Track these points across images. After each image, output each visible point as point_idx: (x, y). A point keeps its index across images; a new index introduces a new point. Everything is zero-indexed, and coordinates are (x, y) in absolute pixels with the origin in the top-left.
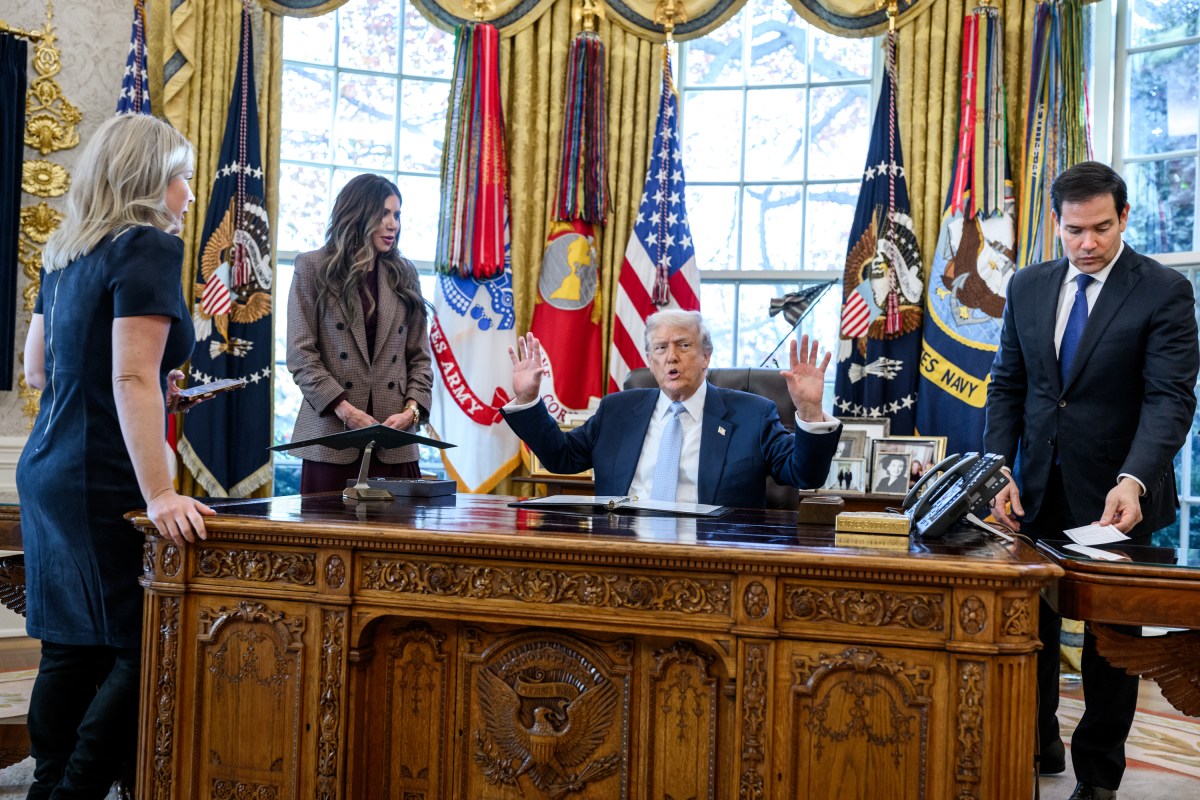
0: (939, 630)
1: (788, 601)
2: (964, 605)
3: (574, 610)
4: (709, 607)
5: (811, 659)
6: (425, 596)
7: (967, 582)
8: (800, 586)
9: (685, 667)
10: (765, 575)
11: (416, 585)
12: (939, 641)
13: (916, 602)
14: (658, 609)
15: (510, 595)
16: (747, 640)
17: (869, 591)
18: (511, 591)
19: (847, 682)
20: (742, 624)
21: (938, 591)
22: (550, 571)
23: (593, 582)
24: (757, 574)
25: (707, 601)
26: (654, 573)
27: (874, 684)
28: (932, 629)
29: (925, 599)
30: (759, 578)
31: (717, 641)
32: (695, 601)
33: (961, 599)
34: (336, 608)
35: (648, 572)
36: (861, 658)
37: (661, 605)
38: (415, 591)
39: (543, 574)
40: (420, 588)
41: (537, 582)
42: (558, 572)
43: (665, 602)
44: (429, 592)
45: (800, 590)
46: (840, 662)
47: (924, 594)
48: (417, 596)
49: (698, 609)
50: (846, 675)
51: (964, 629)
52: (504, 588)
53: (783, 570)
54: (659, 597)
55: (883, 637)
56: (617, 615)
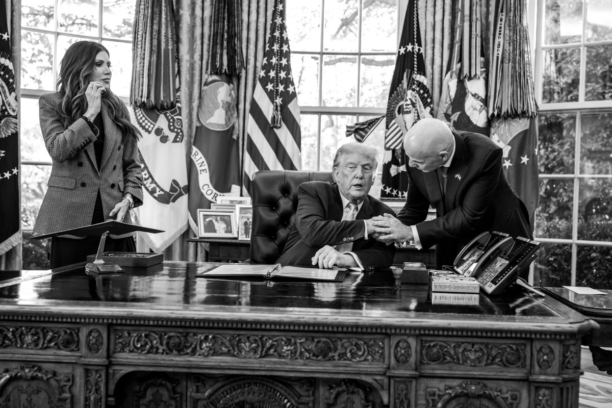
0: (523, 367)
1: (424, 352)
2: (540, 351)
3: (275, 363)
4: (370, 357)
5: (439, 390)
6: (164, 357)
7: (543, 336)
8: (432, 341)
9: (350, 396)
10: (409, 335)
11: (158, 349)
12: (523, 375)
13: (508, 350)
14: (334, 360)
15: (228, 354)
16: (397, 379)
17: (477, 343)
18: (229, 351)
19: (463, 404)
20: (394, 368)
21: (523, 342)
22: (257, 336)
23: (289, 342)
24: (404, 334)
25: (369, 353)
26: (332, 335)
27: (480, 405)
28: (519, 367)
29: (514, 347)
30: (405, 337)
31: (375, 380)
32: (360, 353)
33: (538, 347)
34: (96, 368)
35: (327, 335)
36: (473, 388)
37: (336, 357)
38: (157, 353)
39: (252, 338)
40: (160, 351)
41: (247, 344)
42: (263, 336)
43: (339, 355)
44: (167, 354)
45: (432, 344)
46: (460, 391)
47: (513, 344)
48: (159, 356)
49: (363, 358)
50: (462, 400)
51: (540, 366)
52: (224, 349)
53: (422, 332)
54: (335, 352)
55: (487, 373)
56: (305, 365)
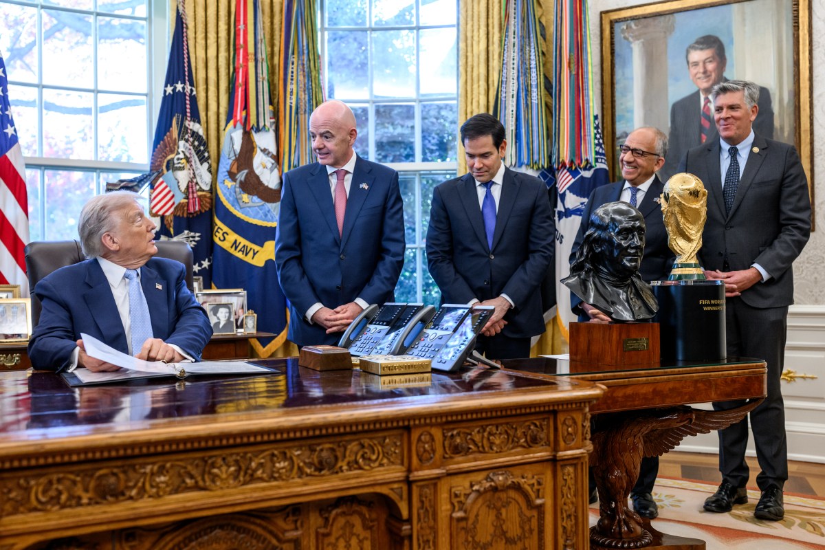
0: (546, 445)
1: (447, 443)
2: (564, 423)
3: (264, 489)
4: (385, 461)
5: (464, 488)
6: (90, 509)
7: (569, 406)
8: (453, 429)
9: (348, 518)
10: (431, 425)
11: (80, 498)
12: (548, 453)
13: (532, 427)
14: (342, 471)
15: (197, 487)
16: (420, 484)
17: (501, 424)
18: (196, 482)
19: (490, 501)
20: (417, 470)
21: (546, 416)
22: (238, 454)
23: (284, 457)
24: (426, 425)
25: (384, 456)
26: (339, 439)
27: (507, 498)
28: (543, 445)
29: (538, 423)
30: (428, 428)
31: (392, 489)
32: (374, 457)
33: (563, 419)
35: (332, 439)
36: (501, 478)
37: (345, 468)
38: (79, 504)
39: (231, 460)
40: (85, 501)
41: (224, 468)
42: (246, 453)
43: (348, 464)
44: (97, 503)
45: (455, 432)
46: (488, 485)
47: (536, 420)
48: (80, 510)
49: (377, 464)
50: (489, 495)
51: (565, 441)
52: (188, 481)
53: (449, 419)
54: (343, 460)
56: (305, 484)
